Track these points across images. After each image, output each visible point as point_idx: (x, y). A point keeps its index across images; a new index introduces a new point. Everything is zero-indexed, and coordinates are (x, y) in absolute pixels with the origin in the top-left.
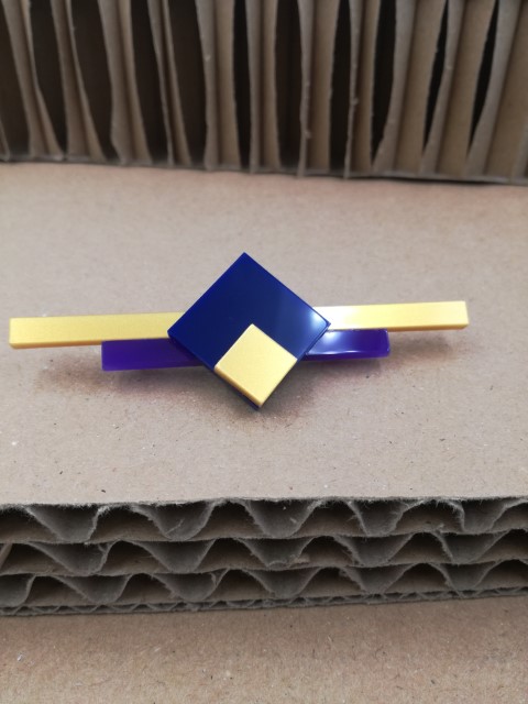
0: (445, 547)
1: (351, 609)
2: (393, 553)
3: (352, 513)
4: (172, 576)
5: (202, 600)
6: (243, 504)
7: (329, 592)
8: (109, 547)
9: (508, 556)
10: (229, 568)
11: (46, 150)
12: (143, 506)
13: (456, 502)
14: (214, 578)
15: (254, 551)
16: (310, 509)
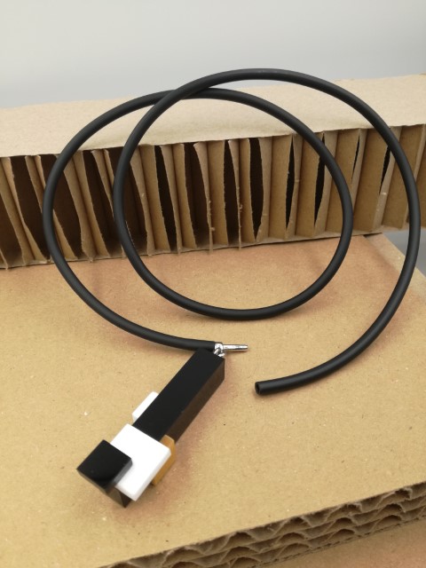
2: (327, 530)
3: (304, 521)
6: (246, 532)
7: (292, 553)
10: (237, 557)
13: (357, 502)
14: (229, 564)
15: (252, 548)
16: (282, 525)
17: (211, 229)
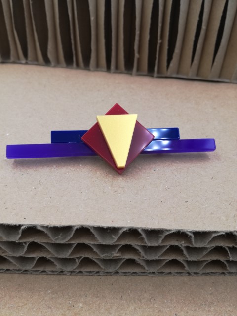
0: (185, 252)
1: (141, 278)
2: (160, 254)
3: (141, 234)
4: (57, 259)
5: (71, 270)
6: (89, 228)
7: (131, 270)
8: (28, 244)
9: (214, 258)
10: (83, 256)
11: (18, 58)
12: (43, 226)
13: (190, 232)
14: (77, 260)
15: (95, 250)
16: (121, 232)
17: (137, 55)
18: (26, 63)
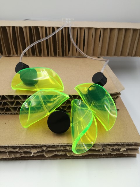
11: (14, 54)
17: (58, 50)
18: (17, 56)
